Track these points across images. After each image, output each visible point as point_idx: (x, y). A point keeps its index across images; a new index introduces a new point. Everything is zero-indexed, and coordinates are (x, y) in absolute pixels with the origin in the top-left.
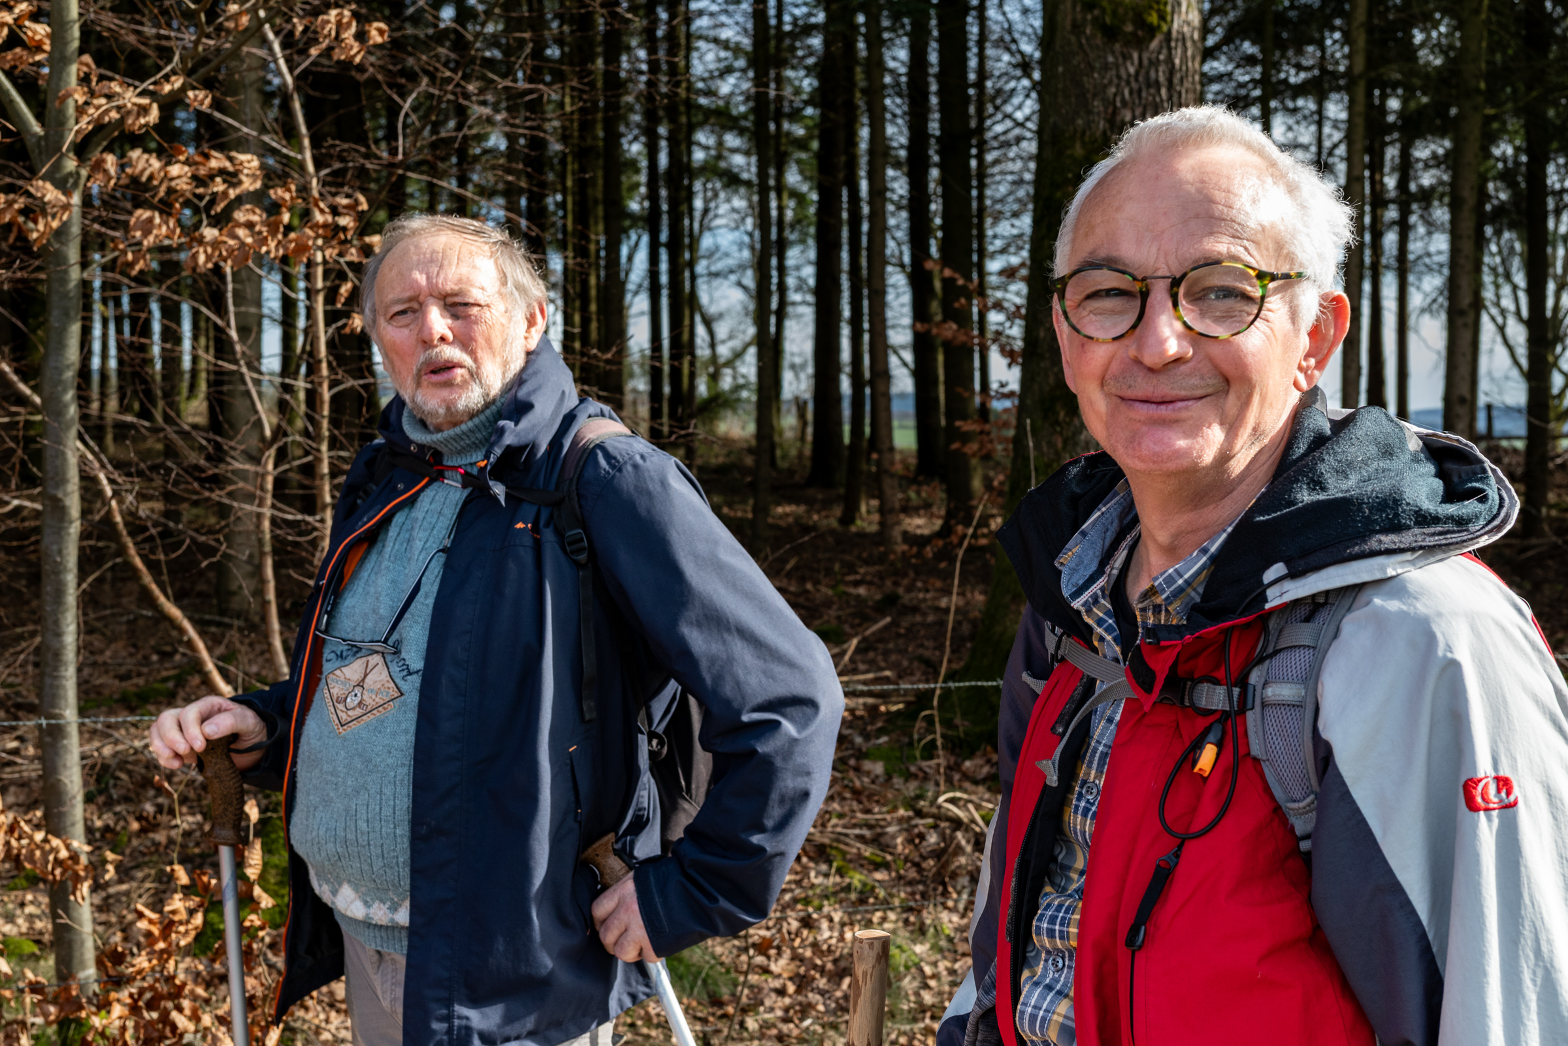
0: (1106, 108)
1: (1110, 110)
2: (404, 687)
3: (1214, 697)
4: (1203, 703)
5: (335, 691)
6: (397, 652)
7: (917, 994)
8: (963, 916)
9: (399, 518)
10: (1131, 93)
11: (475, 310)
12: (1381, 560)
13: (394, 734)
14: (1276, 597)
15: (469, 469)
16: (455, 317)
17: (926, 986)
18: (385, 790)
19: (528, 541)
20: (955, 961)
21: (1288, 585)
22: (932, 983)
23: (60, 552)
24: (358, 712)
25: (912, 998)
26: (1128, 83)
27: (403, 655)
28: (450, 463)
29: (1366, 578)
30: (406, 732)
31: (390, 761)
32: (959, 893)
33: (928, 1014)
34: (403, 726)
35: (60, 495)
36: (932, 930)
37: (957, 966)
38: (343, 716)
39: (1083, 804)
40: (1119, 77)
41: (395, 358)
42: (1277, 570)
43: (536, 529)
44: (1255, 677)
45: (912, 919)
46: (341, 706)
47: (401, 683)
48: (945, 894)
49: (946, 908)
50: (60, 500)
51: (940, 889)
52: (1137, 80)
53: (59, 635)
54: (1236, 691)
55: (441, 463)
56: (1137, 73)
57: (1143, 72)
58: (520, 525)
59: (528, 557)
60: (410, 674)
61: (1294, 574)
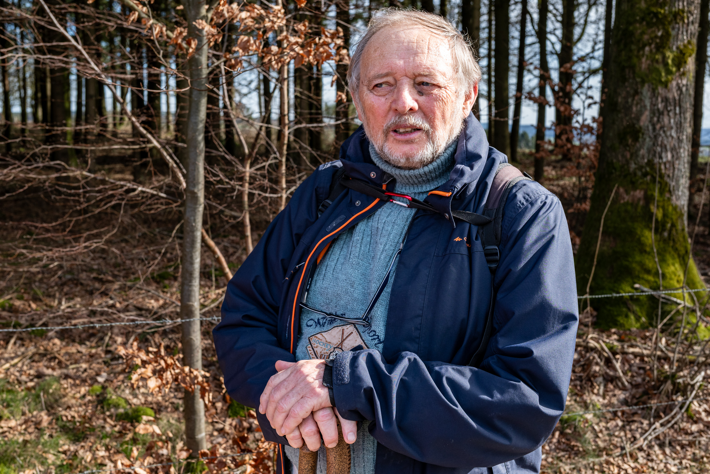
5: (318, 350)
6: (370, 326)
7: (595, 442)
8: (604, 398)
11: (436, 91)
16: (421, 93)
17: (598, 437)
19: (464, 250)
20: (607, 423)
22: (600, 435)
23: (194, 221)
25: (593, 443)
28: (401, 190)
32: (599, 386)
33: (604, 453)
35: (196, 191)
36: (591, 407)
37: (609, 425)
41: (371, 117)
43: (469, 241)
45: (578, 399)
48: (592, 386)
49: (593, 393)
50: (195, 193)
51: (590, 384)
53: (192, 263)
60: (380, 342)
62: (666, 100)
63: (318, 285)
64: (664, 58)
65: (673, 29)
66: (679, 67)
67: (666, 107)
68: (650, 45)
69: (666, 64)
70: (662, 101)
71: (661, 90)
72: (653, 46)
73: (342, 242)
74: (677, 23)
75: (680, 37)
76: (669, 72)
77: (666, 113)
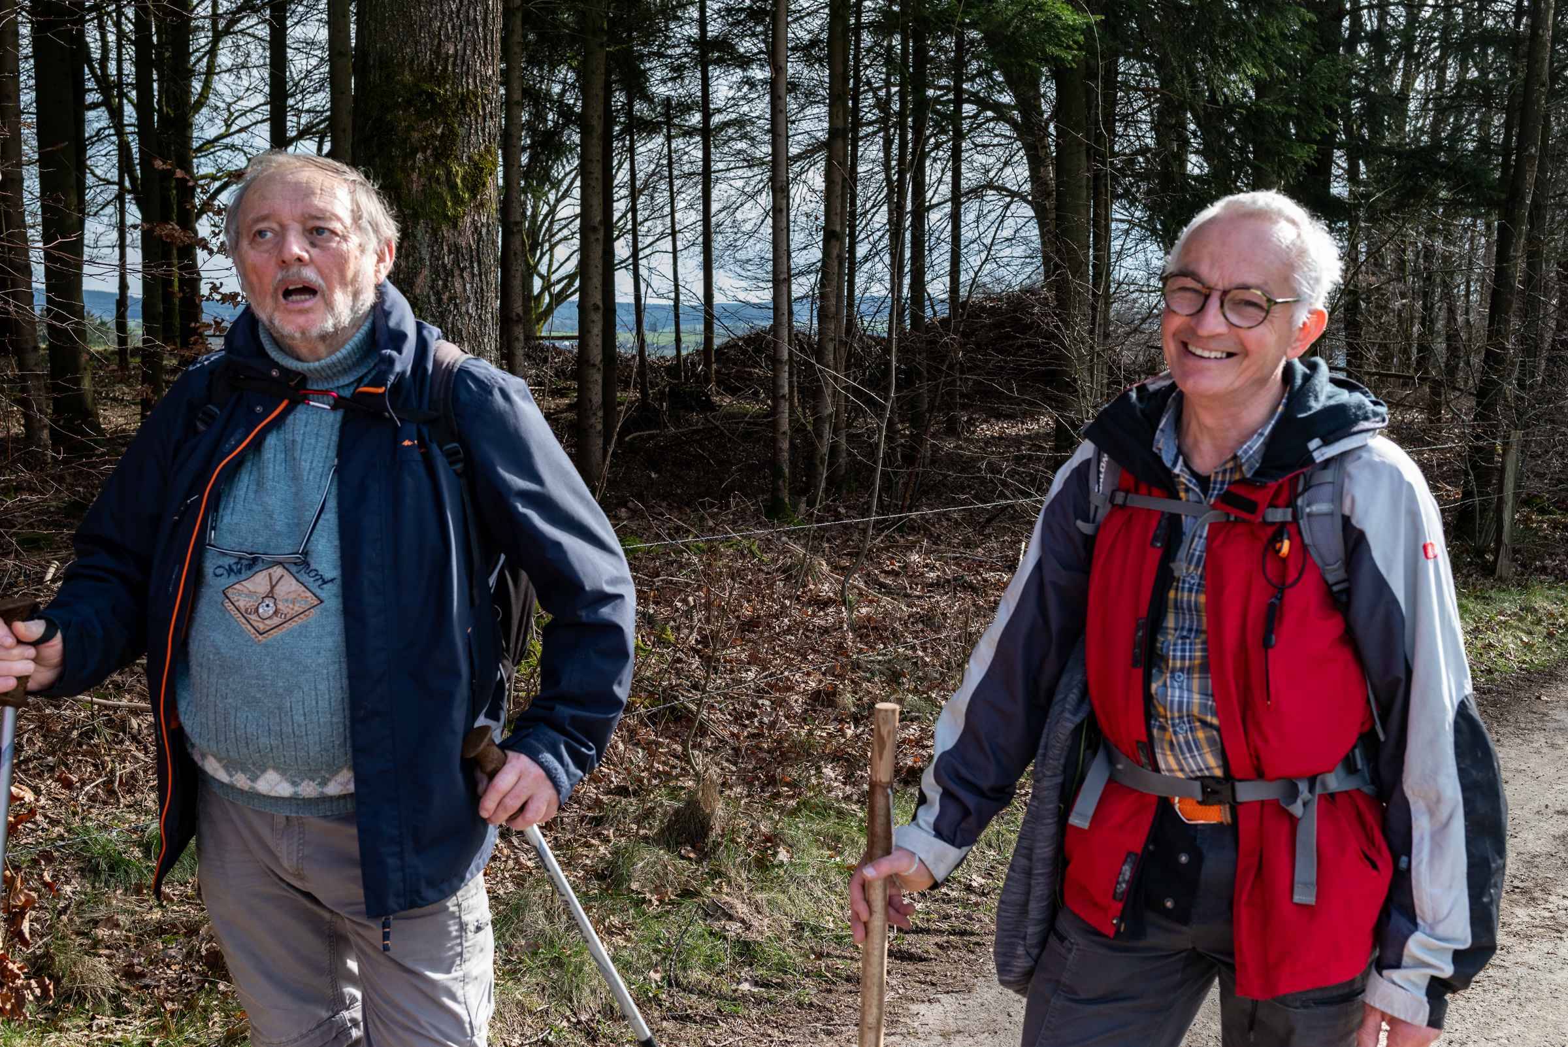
0: (432, 40)
1: (436, 43)
2: (323, 595)
3: (1279, 515)
4: (1270, 519)
5: (241, 604)
6: (306, 564)
9: (272, 440)
10: (453, 28)
11: (334, 244)
12: (1364, 435)
13: (320, 637)
14: (1320, 456)
15: (342, 393)
16: (313, 244)
18: (320, 687)
19: (417, 455)
21: (1324, 450)
24: (276, 620)
26: (451, 19)
27: (313, 566)
28: (315, 387)
29: (1355, 445)
30: (332, 634)
31: (320, 661)
34: (328, 629)
38: (261, 627)
39: (1187, 586)
40: (443, 13)
41: (254, 278)
42: (1314, 444)
43: (422, 444)
44: (1300, 502)
46: (253, 617)
47: (318, 592)
52: (458, 17)
54: (1290, 510)
55: (304, 388)
56: (458, 11)
57: (464, 9)
58: (407, 443)
59: (421, 470)
60: (325, 582)
61: (1327, 442)
62: (455, 249)
63: (225, 521)
64: (449, 173)
65: (461, 124)
66: (474, 192)
67: (456, 262)
68: (424, 149)
69: (453, 187)
70: (450, 252)
71: (446, 231)
72: (429, 152)
73: (249, 464)
74: (465, 115)
75: (473, 138)
76: (457, 201)
77: (457, 273)
